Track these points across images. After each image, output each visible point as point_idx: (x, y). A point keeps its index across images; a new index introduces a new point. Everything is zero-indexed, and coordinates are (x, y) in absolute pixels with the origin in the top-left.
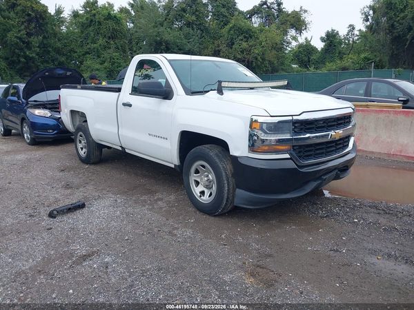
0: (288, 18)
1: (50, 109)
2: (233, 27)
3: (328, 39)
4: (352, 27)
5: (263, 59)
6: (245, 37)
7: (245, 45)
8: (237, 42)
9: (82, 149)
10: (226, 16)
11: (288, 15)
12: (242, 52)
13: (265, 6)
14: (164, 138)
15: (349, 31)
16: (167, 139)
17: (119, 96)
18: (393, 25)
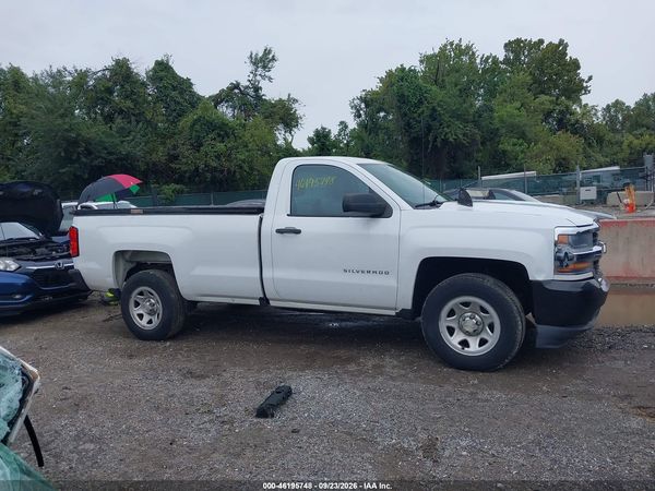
0: (275, 110)
1: (11, 255)
2: (198, 120)
3: (319, 141)
4: (344, 125)
5: (252, 169)
6: (219, 135)
7: (221, 146)
8: (207, 141)
9: (141, 316)
10: (179, 103)
11: (273, 106)
12: (218, 157)
13: (236, 91)
14: (381, 273)
15: (341, 131)
16: (387, 273)
17: (261, 219)
18: (408, 124)
